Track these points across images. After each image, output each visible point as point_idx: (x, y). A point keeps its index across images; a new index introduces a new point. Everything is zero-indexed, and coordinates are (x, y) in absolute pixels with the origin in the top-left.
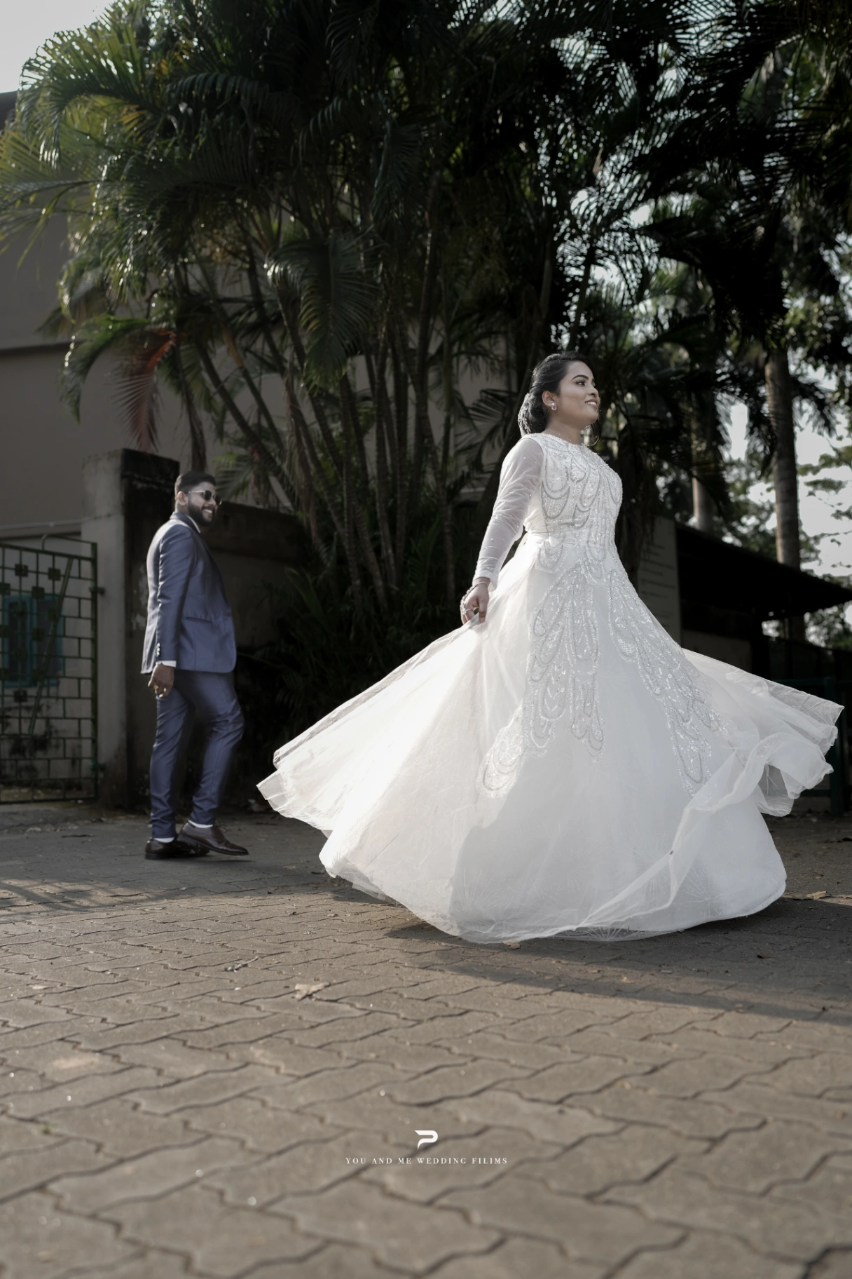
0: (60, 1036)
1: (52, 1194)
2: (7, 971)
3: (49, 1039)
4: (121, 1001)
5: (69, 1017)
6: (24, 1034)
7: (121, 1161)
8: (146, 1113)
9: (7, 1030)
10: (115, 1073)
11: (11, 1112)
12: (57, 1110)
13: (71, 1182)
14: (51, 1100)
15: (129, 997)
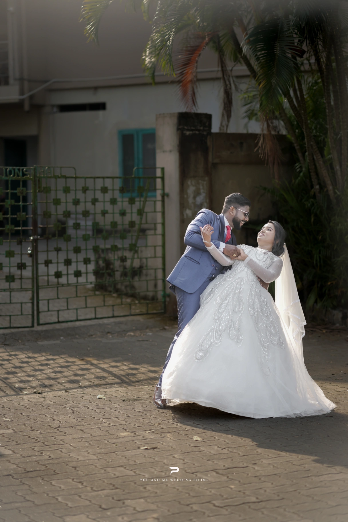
0: (123, 428)
1: (116, 453)
2: (111, 409)
3: (120, 428)
4: (141, 421)
5: (126, 424)
6: (114, 427)
7: (129, 450)
8: (137, 444)
9: (110, 426)
10: (133, 437)
11: (110, 442)
12: (119, 442)
13: (119, 452)
14: (119, 440)
15: (144, 420)
